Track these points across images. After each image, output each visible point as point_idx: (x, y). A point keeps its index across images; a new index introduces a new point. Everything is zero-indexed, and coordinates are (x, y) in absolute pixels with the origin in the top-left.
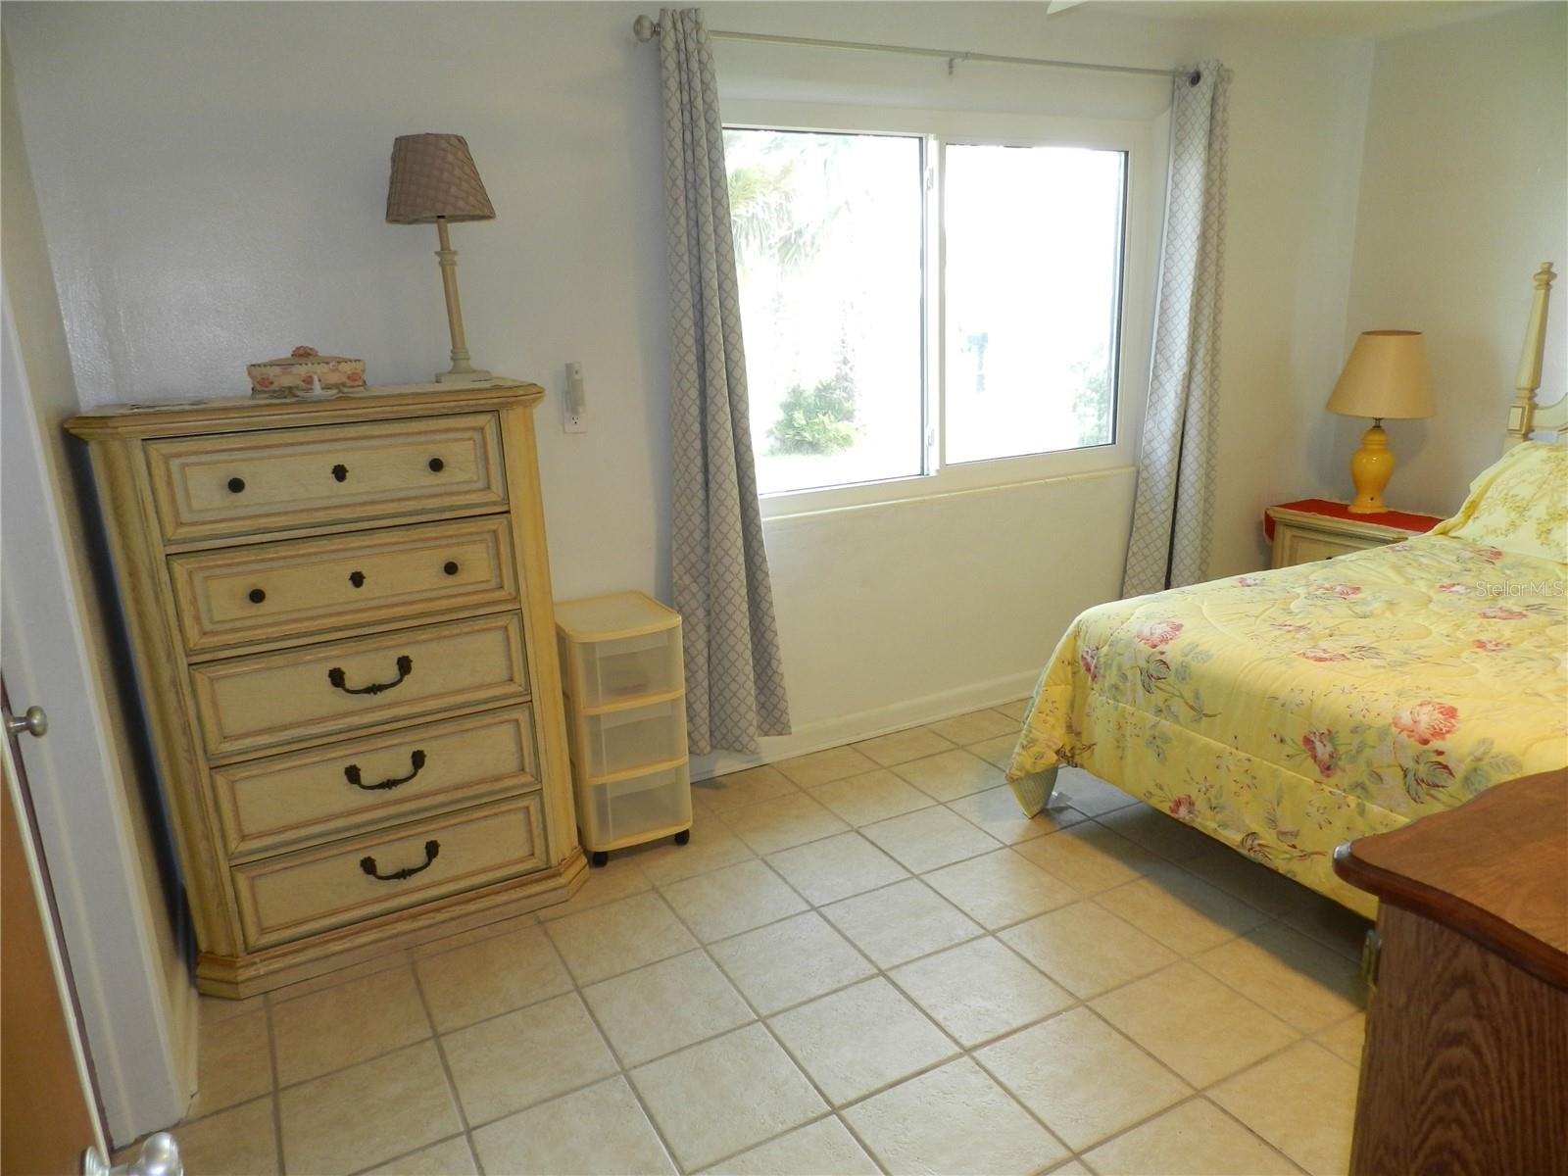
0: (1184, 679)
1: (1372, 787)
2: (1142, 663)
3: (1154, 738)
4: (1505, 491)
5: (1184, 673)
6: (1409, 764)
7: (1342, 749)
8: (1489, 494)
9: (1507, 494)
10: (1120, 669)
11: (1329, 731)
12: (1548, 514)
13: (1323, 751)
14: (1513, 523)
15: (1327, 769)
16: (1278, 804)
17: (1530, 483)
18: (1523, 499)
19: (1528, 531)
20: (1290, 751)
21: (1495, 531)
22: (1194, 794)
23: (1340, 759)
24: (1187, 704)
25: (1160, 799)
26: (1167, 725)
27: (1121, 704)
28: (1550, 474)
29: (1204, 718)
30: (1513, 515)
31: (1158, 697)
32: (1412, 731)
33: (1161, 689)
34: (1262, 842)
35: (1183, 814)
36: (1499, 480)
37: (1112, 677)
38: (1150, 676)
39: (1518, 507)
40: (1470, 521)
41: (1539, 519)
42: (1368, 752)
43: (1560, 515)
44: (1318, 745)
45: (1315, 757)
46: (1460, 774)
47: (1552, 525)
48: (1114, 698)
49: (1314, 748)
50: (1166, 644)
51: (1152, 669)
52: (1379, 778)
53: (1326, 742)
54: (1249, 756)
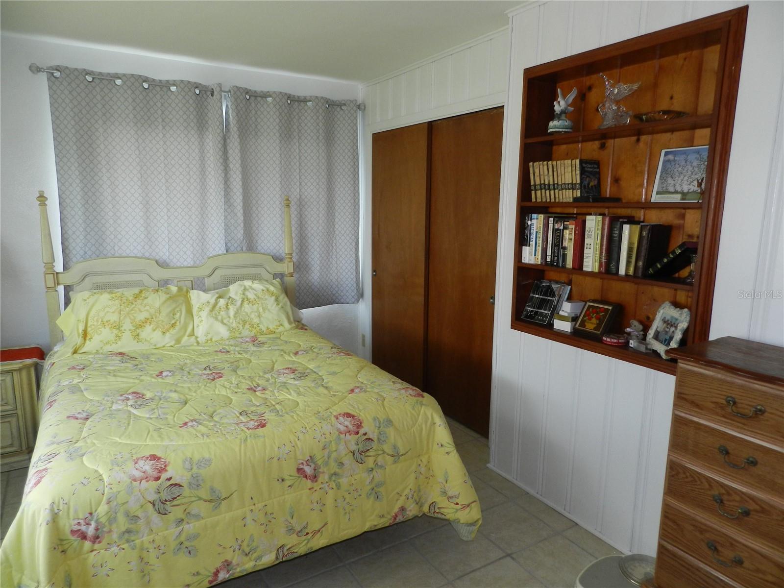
0: (198, 485)
1: (340, 471)
2: (153, 497)
3: (182, 543)
4: (100, 321)
5: (197, 482)
6: (354, 448)
7: (319, 462)
8: (89, 325)
9: (102, 321)
10: (127, 514)
11: (311, 457)
12: (133, 326)
13: (308, 470)
14: (117, 336)
15: (314, 478)
16: (292, 518)
17: (114, 312)
18: (115, 322)
19: (127, 337)
20: (290, 483)
21: (108, 343)
22: (229, 556)
23: (320, 468)
24: (205, 501)
25: (196, 584)
26: (190, 527)
27: (138, 541)
28: (121, 305)
29: (223, 502)
30: (115, 331)
31: (177, 512)
32: (349, 432)
33: (177, 505)
34: (288, 547)
35: (222, 577)
36: (91, 314)
37: (122, 523)
38: (164, 502)
39: (115, 326)
40: (87, 342)
41: (130, 330)
42: (334, 455)
43: (140, 325)
44: (306, 468)
45: (306, 477)
46: (375, 439)
47: (138, 331)
48: (128, 541)
49: (304, 471)
50: (166, 471)
51: (165, 495)
52: (341, 464)
53: (310, 464)
54: (263, 504)
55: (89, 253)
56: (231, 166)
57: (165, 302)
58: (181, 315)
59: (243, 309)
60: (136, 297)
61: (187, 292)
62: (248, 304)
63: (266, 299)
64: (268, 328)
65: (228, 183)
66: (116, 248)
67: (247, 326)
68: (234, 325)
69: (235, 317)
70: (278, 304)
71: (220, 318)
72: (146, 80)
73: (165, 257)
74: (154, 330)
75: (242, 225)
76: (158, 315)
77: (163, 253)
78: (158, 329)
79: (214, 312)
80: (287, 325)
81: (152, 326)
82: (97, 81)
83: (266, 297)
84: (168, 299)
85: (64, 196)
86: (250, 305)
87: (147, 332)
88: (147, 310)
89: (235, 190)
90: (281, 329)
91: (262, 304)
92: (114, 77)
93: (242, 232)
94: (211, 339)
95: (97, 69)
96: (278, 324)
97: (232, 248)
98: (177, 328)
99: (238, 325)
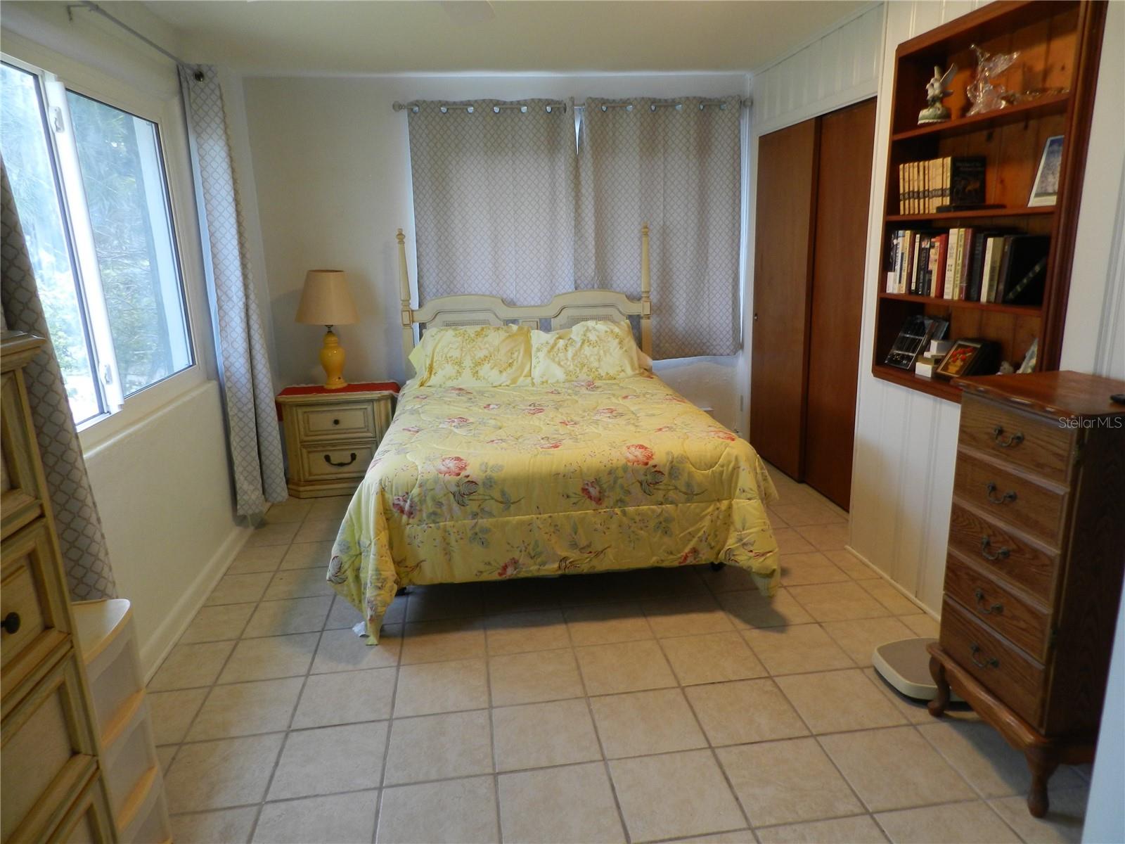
0: (491, 486)
1: (627, 499)
2: (454, 489)
3: (476, 534)
4: (444, 356)
5: (489, 483)
6: (643, 478)
7: (605, 486)
8: (435, 360)
9: (446, 357)
10: (434, 499)
11: (596, 479)
12: (473, 363)
13: (593, 491)
14: (458, 372)
15: (599, 500)
16: (576, 533)
17: (456, 349)
18: (457, 358)
19: (467, 373)
20: (575, 500)
21: (450, 378)
22: (516, 555)
23: (605, 491)
24: (497, 501)
25: (488, 572)
26: (484, 522)
27: (442, 524)
28: (463, 342)
29: (512, 506)
30: (457, 367)
31: (473, 506)
32: (638, 462)
33: (473, 500)
34: (571, 560)
35: (511, 573)
36: (437, 350)
37: (429, 506)
38: (462, 495)
39: (457, 362)
40: (433, 376)
41: (470, 367)
42: (620, 481)
43: (479, 362)
44: (591, 490)
45: (590, 497)
46: (666, 473)
47: (477, 369)
48: (434, 522)
49: (589, 492)
50: (466, 470)
51: (463, 490)
52: (628, 492)
53: (595, 486)
54: (549, 514)
55: (441, 290)
56: (583, 191)
57: (504, 341)
58: (519, 355)
59: (583, 351)
60: (478, 334)
61: (529, 332)
62: (589, 346)
63: (609, 342)
64: (607, 374)
65: (580, 211)
66: (466, 286)
67: (585, 369)
68: (571, 368)
69: (573, 359)
70: (621, 348)
71: (557, 359)
72: (497, 103)
73: (512, 296)
74: (492, 369)
75: (594, 259)
76: (496, 353)
77: (510, 293)
78: (495, 368)
79: (552, 353)
80: (629, 371)
81: (490, 364)
82: (451, 111)
83: (609, 339)
84: (507, 338)
85: (420, 234)
86: (591, 347)
87: (485, 369)
88: (487, 348)
89: (587, 219)
90: (622, 375)
91: (604, 346)
92: (466, 105)
93: (593, 267)
94: (547, 382)
95: (451, 99)
96: (620, 369)
97: (582, 286)
98: (514, 368)
99: (576, 368)
